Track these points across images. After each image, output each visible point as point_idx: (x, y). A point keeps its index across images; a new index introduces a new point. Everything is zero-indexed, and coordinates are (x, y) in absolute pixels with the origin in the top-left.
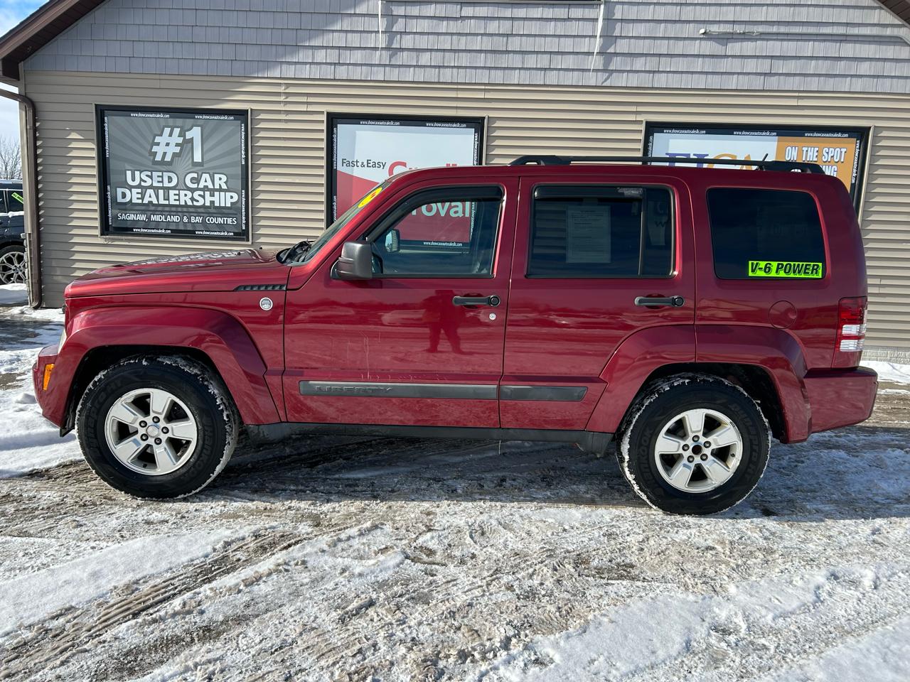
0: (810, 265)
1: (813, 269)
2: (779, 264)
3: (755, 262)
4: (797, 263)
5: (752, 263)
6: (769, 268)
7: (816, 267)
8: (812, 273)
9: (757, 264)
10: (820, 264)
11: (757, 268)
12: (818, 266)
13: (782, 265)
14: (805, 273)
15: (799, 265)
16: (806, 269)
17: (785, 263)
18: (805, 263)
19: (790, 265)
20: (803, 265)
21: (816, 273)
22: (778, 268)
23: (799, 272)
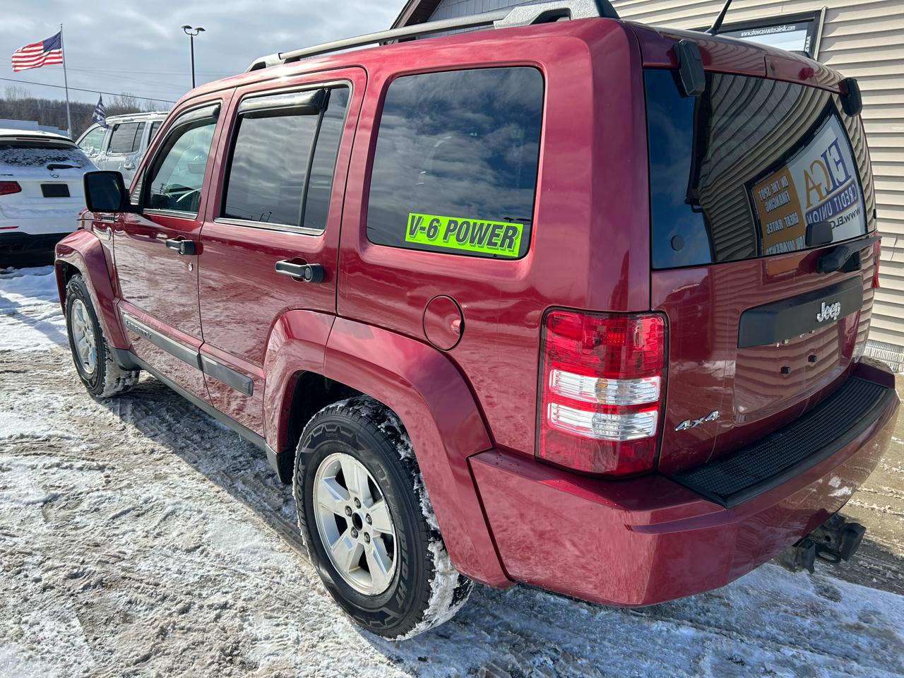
0: (501, 227)
1: (506, 236)
2: (450, 222)
3: (417, 216)
4: (479, 222)
5: (413, 217)
6: (436, 228)
7: (511, 232)
8: (502, 245)
9: (420, 218)
10: (520, 227)
11: (419, 226)
12: (515, 230)
13: (456, 223)
14: (490, 243)
15: (482, 225)
16: (493, 235)
17: (460, 221)
18: (493, 223)
19: (468, 224)
20: (489, 225)
21: (510, 246)
22: (448, 230)
23: (480, 242)
